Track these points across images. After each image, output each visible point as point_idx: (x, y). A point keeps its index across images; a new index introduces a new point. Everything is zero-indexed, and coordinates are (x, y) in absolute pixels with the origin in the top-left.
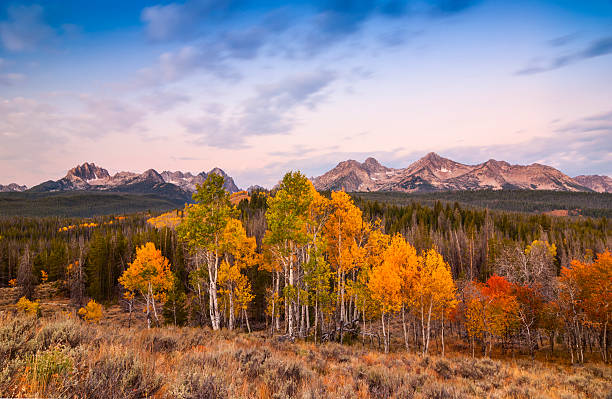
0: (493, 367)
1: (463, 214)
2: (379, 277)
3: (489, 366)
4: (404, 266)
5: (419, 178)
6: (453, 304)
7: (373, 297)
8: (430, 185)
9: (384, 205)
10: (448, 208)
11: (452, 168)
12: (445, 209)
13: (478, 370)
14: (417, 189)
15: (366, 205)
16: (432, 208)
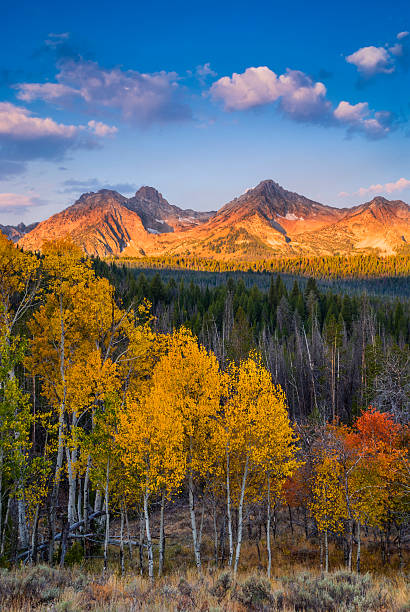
0: (355, 588)
1: (322, 302)
2: (140, 419)
3: (346, 585)
4: (193, 395)
5: (243, 230)
6: (290, 467)
7: (126, 460)
8: (264, 247)
9: (173, 283)
10: (296, 292)
11: (306, 213)
12: (290, 292)
13: (326, 595)
14: (239, 253)
15: (137, 283)
16: (265, 292)
